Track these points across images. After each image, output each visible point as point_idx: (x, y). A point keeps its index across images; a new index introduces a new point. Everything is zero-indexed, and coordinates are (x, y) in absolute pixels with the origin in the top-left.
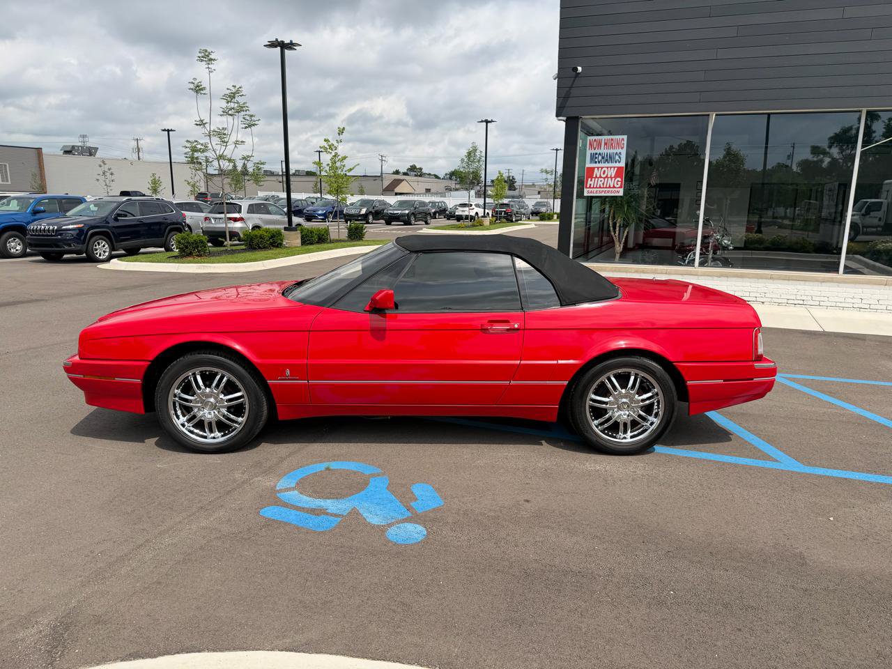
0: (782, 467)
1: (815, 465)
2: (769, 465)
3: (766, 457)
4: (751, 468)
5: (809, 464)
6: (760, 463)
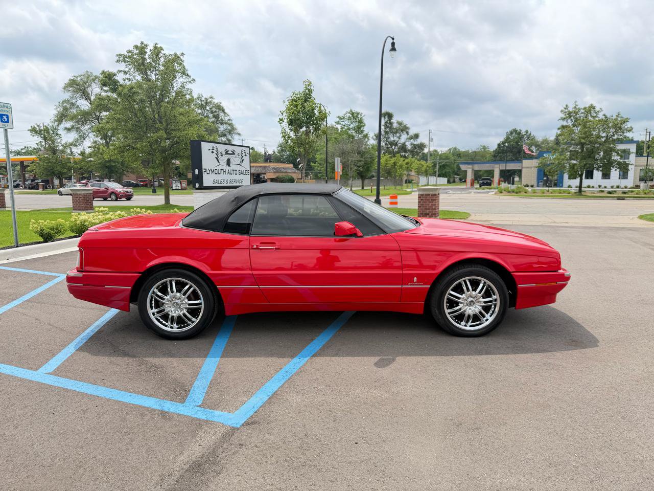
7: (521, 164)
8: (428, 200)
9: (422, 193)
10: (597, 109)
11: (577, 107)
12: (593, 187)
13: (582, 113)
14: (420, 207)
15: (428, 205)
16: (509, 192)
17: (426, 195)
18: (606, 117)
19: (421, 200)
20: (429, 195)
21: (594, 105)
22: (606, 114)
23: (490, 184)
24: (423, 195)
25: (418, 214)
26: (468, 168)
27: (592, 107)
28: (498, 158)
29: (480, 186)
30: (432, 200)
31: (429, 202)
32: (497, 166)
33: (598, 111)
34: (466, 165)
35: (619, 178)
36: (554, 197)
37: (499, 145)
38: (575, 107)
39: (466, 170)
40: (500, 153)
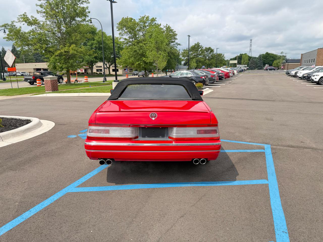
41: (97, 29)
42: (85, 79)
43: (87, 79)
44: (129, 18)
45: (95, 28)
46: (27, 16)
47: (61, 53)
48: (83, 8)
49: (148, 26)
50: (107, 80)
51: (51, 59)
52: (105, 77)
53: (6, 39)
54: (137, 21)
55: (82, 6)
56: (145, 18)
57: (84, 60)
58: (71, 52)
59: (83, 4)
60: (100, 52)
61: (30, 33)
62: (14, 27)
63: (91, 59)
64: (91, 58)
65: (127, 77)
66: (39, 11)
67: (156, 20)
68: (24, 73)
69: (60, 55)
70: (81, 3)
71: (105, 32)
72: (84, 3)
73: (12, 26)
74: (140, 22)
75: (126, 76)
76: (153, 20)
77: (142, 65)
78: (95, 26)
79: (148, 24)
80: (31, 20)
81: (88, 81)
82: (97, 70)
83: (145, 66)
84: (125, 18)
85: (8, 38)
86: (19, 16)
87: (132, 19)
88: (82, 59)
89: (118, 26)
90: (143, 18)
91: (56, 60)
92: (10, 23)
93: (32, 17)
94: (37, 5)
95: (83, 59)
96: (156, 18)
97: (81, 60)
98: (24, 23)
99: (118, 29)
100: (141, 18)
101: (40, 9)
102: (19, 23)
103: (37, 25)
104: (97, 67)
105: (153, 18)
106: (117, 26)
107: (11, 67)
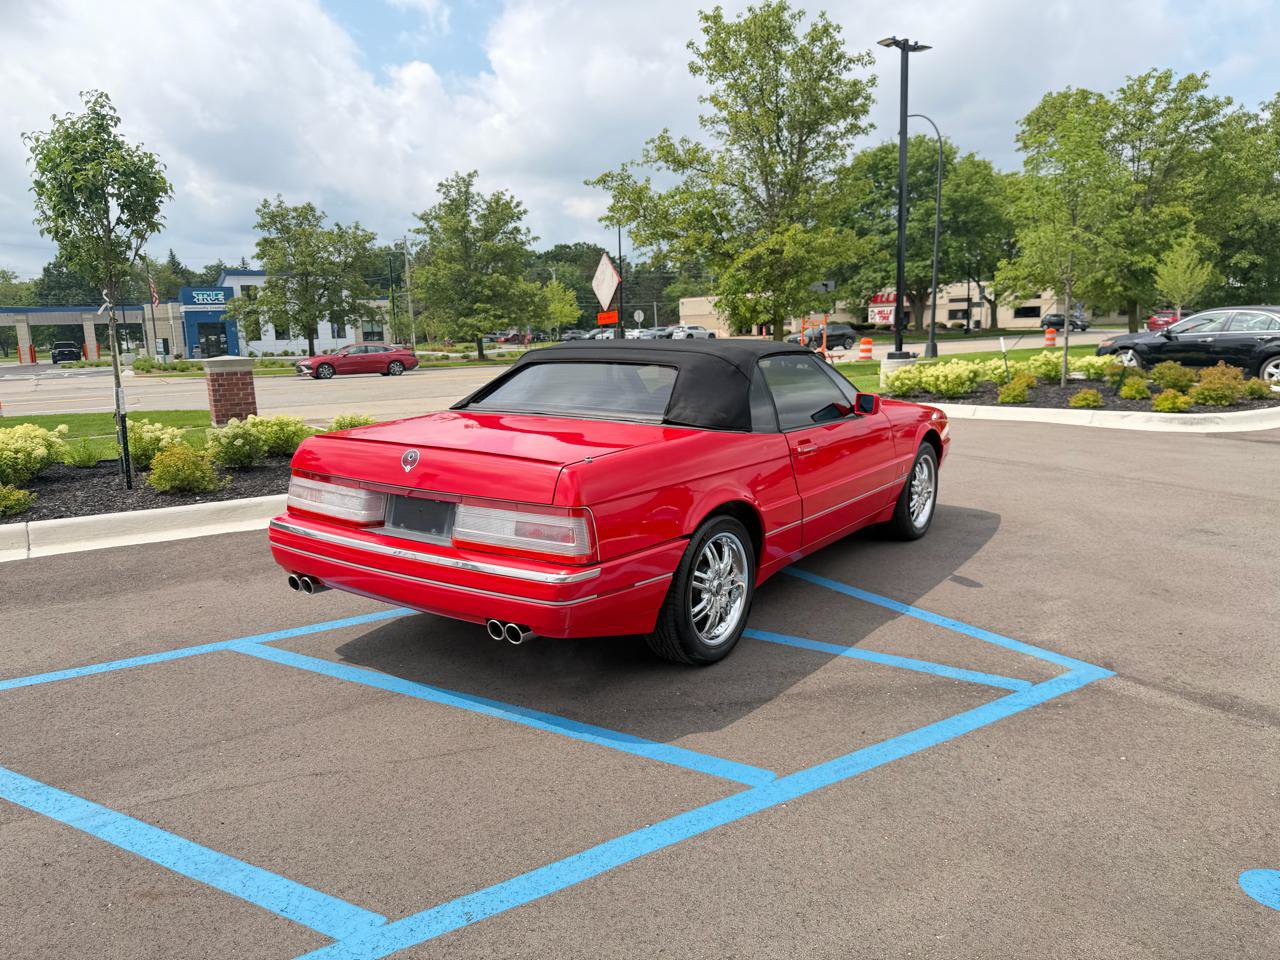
0: (255, 639)
1: (212, 654)
2: (272, 636)
3: (275, 644)
4: (292, 626)
5: (220, 653)
6: (282, 635)
7: (140, 312)
8: (237, 384)
9: (218, 370)
10: (318, 213)
11: (284, 206)
12: (293, 354)
13: (293, 218)
14: (220, 401)
15: (238, 395)
16: (165, 370)
17: (228, 374)
18: (340, 228)
19: (220, 385)
20: (236, 374)
21: (314, 204)
22: (340, 224)
23: (77, 357)
24: (222, 374)
25: (217, 416)
26: (18, 321)
27: (310, 208)
28: (51, 300)
29: (55, 362)
30: (243, 384)
31: (239, 389)
32: (86, 316)
33: (320, 217)
34: (12, 314)
35: (333, 337)
36: (275, 375)
37: (46, 270)
38: (279, 206)
39: (12, 325)
40: (53, 289)
41: (955, 153)
42: (863, 351)
43: (869, 351)
44: (1074, 90)
45: (951, 148)
46: (672, 141)
47: (759, 257)
48: (855, 83)
49: (1161, 115)
50: (940, 353)
51: (725, 280)
52: (932, 341)
53: (604, 223)
54: (1113, 98)
55: (846, 77)
56: (1152, 82)
57: (889, 278)
58: (789, 252)
59: (849, 70)
60: (955, 244)
61: (673, 197)
62: (626, 181)
63: (916, 271)
64: (918, 267)
65: (1048, 339)
66: (705, 118)
67: (1207, 81)
68: (696, 328)
69: (754, 265)
70: (845, 67)
71: (987, 160)
72: (852, 66)
73: (624, 178)
74: (1127, 100)
75: (1047, 336)
76: (1192, 84)
77: (1112, 286)
78: (949, 141)
79: (1163, 106)
80: (681, 152)
81: (870, 358)
82: (953, 314)
83: (1126, 289)
84: (1054, 95)
85: (610, 219)
86: (647, 143)
87: (1084, 95)
88: (883, 274)
89: (1024, 132)
90: (1143, 82)
91: (740, 283)
92: (617, 170)
93: (684, 140)
94: (702, 100)
95: (888, 272)
96: (1205, 75)
97: (879, 278)
98: (661, 163)
99: (1020, 144)
100: (1131, 82)
101: (710, 110)
102: (645, 165)
103: (699, 168)
104: (952, 301)
105: (1191, 78)
106: (1019, 132)
107: (605, 309)
